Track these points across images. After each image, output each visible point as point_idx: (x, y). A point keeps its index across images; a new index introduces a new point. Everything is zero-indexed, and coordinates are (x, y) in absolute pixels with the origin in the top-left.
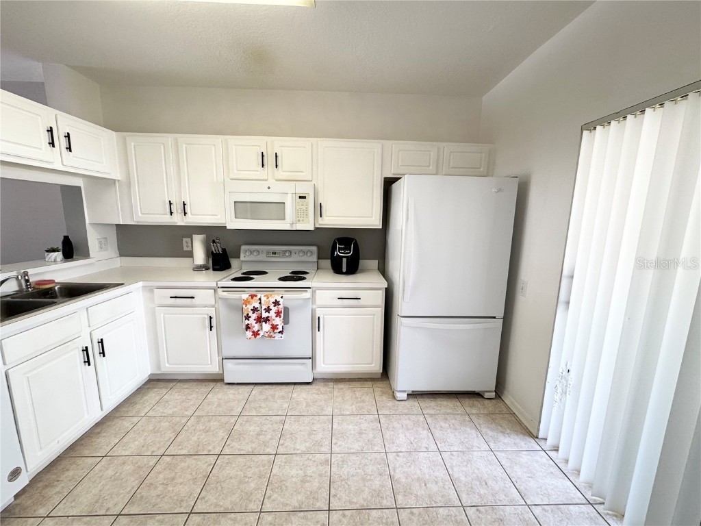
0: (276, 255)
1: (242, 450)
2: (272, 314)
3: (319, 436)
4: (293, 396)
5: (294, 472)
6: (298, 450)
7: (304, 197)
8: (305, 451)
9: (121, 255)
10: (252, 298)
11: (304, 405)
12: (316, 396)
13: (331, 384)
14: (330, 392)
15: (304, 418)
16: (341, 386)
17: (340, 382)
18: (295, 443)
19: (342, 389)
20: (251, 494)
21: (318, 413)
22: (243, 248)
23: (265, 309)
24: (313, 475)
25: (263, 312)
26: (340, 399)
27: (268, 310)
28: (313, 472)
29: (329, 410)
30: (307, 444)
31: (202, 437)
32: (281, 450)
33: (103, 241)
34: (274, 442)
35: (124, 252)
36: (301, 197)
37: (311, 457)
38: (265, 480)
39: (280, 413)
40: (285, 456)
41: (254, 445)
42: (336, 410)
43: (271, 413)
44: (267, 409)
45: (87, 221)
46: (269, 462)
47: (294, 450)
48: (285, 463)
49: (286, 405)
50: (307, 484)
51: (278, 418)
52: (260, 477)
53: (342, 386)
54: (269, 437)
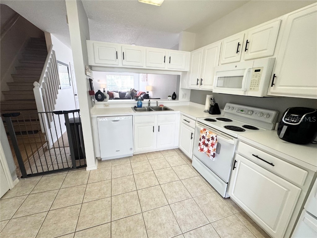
0: (243, 112)
1: (165, 190)
2: (210, 143)
3: (190, 221)
4: (208, 194)
5: (163, 217)
6: (176, 214)
7: (259, 71)
8: (177, 217)
9: (191, 101)
10: (204, 131)
11: (206, 203)
12: (217, 206)
13: (236, 211)
14: (228, 214)
15: (197, 207)
16: (241, 218)
17: (244, 216)
18: (179, 210)
19: (239, 220)
20: (148, 205)
21: (205, 213)
22: (227, 104)
23: (207, 139)
24: (166, 228)
25: (206, 140)
26: (228, 223)
27: (208, 140)
28: (167, 228)
29: (212, 219)
30: (181, 217)
31: (164, 175)
32: (172, 206)
33: (184, 95)
34: (174, 201)
35: (192, 100)
36: (256, 71)
37: (175, 222)
38: (156, 207)
39: (192, 194)
40: (170, 209)
41: (169, 193)
42: (216, 224)
43: (189, 190)
44: (191, 188)
45: (180, 88)
46: (164, 204)
47: (175, 212)
48: (167, 211)
49: (199, 194)
50: (160, 227)
51: (189, 195)
52: (156, 204)
53: (241, 220)
54: (176, 197)
